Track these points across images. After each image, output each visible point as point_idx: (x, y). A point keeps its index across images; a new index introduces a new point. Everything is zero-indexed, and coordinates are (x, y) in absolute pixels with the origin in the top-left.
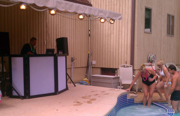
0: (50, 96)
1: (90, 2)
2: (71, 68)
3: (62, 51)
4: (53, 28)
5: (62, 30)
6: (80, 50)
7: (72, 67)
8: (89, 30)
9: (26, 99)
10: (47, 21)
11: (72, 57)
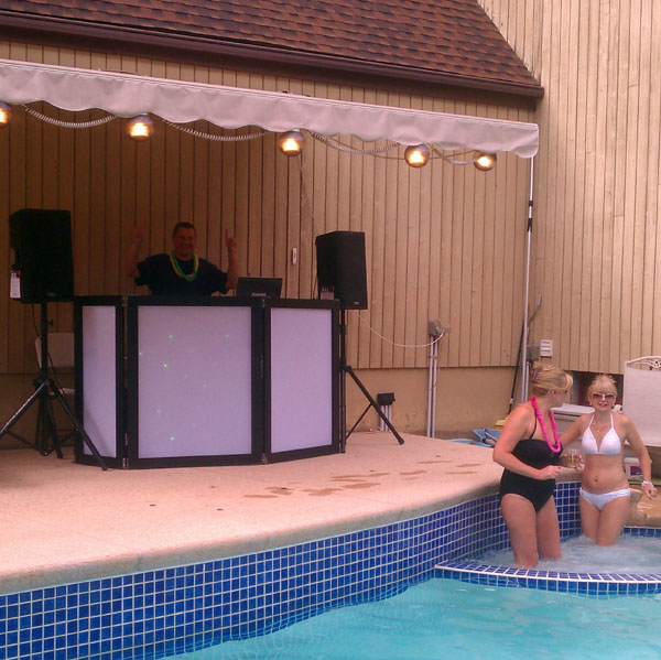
0: (219, 468)
1: (536, 77)
2: (428, 368)
3: (330, 290)
4: (332, 194)
5: (380, 204)
6: (477, 289)
7: (434, 364)
8: (531, 204)
9: (121, 468)
10: (304, 165)
11: (433, 318)
